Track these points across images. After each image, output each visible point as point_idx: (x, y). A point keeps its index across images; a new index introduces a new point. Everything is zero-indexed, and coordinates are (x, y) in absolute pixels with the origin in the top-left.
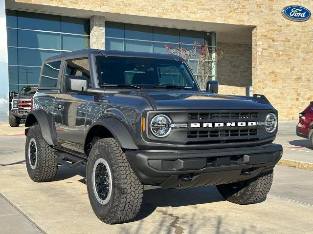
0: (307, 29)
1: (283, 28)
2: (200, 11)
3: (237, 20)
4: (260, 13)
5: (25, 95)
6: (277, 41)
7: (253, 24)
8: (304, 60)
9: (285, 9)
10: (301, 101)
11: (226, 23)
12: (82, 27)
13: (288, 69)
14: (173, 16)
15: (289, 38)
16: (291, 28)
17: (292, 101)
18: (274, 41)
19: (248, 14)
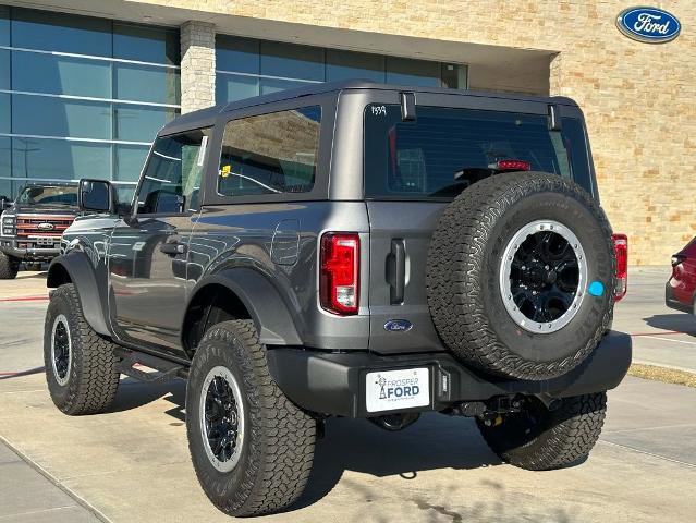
0: (671, 61)
1: (618, 58)
2: (433, 15)
3: (516, 37)
4: (569, 23)
5: (31, 203)
6: (606, 87)
7: (552, 48)
8: (665, 130)
9: (623, 14)
10: (657, 225)
11: (494, 43)
12: (160, 46)
13: (628, 151)
14: (372, 26)
15: (631, 81)
16: (637, 57)
17: (636, 223)
18: (597, 87)
19: (541, 23)
